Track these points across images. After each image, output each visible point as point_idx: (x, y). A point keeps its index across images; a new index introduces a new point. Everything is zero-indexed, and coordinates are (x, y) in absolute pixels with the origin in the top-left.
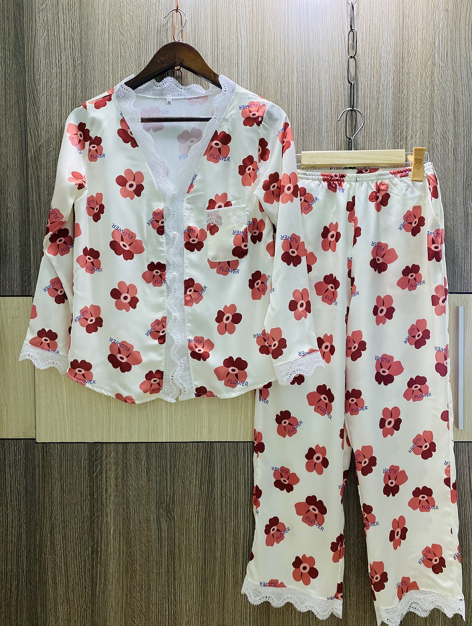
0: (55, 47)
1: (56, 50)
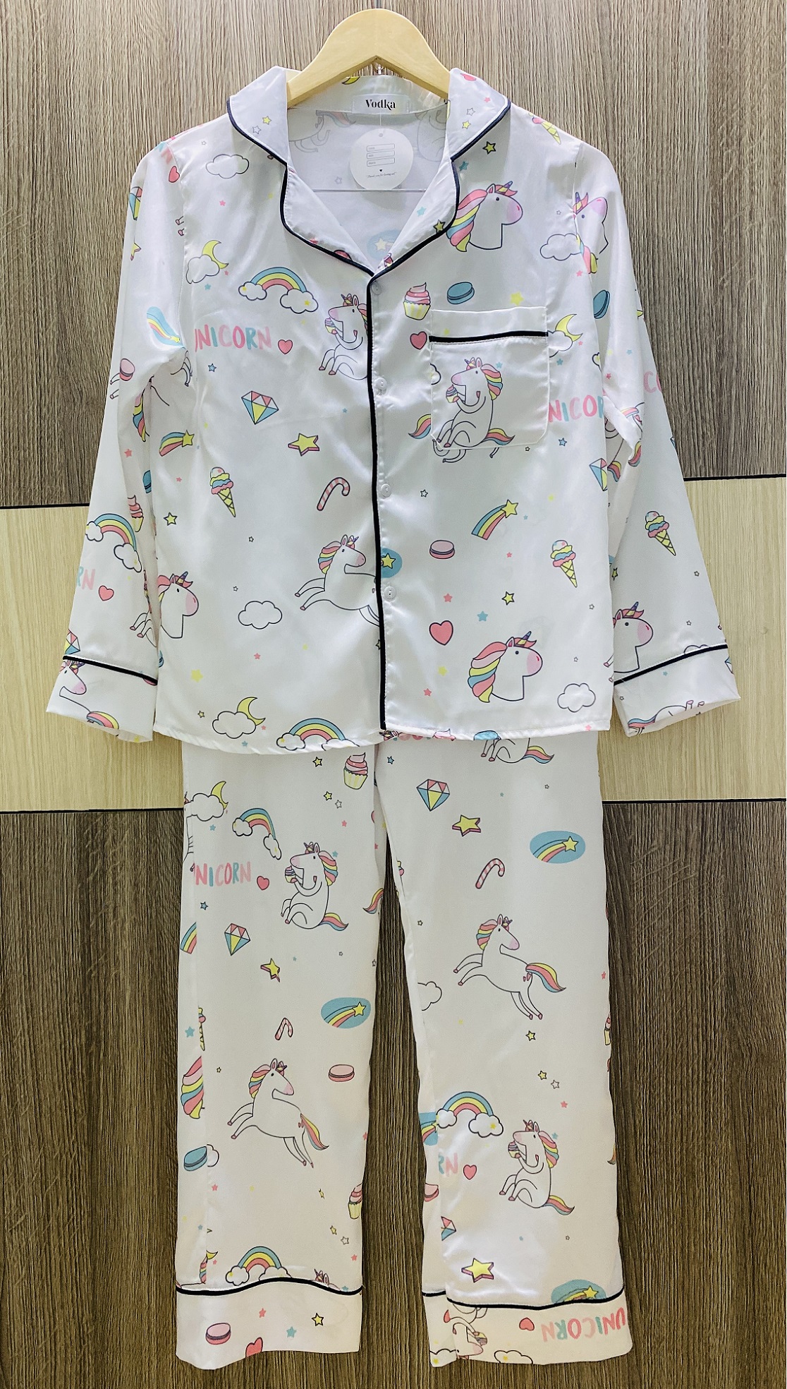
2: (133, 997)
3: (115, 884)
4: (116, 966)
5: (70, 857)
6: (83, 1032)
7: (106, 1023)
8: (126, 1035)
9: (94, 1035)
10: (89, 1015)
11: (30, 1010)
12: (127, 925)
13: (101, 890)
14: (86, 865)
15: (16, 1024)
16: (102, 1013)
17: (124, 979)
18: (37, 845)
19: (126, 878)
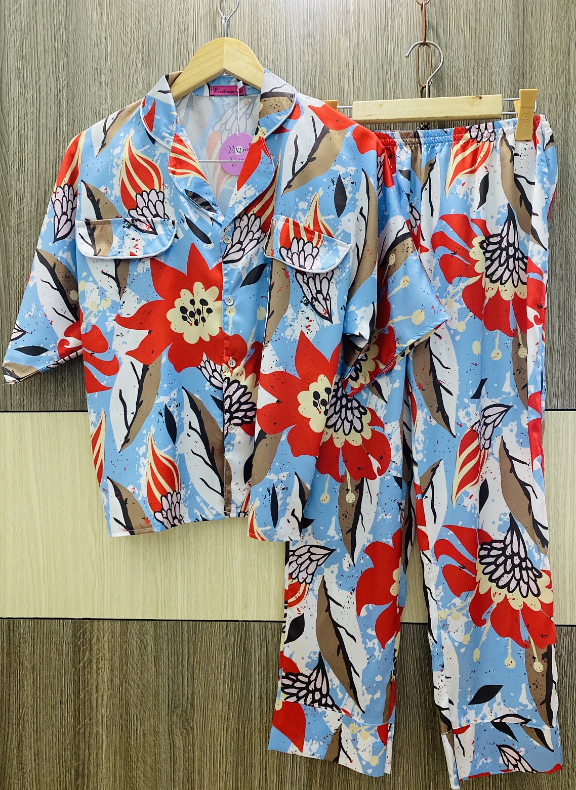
0: (32, 63)
1: (33, 67)
2: (108, 747)
3: (98, 669)
4: (97, 726)
5: (67, 649)
6: (73, 772)
7: (89, 764)
8: (103, 772)
9: (80, 772)
10: (78, 760)
11: (37, 755)
12: (105, 697)
13: (88, 673)
14: (78, 655)
15: (27, 764)
16: (87, 758)
17: (102, 734)
18: (45, 641)
19: (105, 665)
